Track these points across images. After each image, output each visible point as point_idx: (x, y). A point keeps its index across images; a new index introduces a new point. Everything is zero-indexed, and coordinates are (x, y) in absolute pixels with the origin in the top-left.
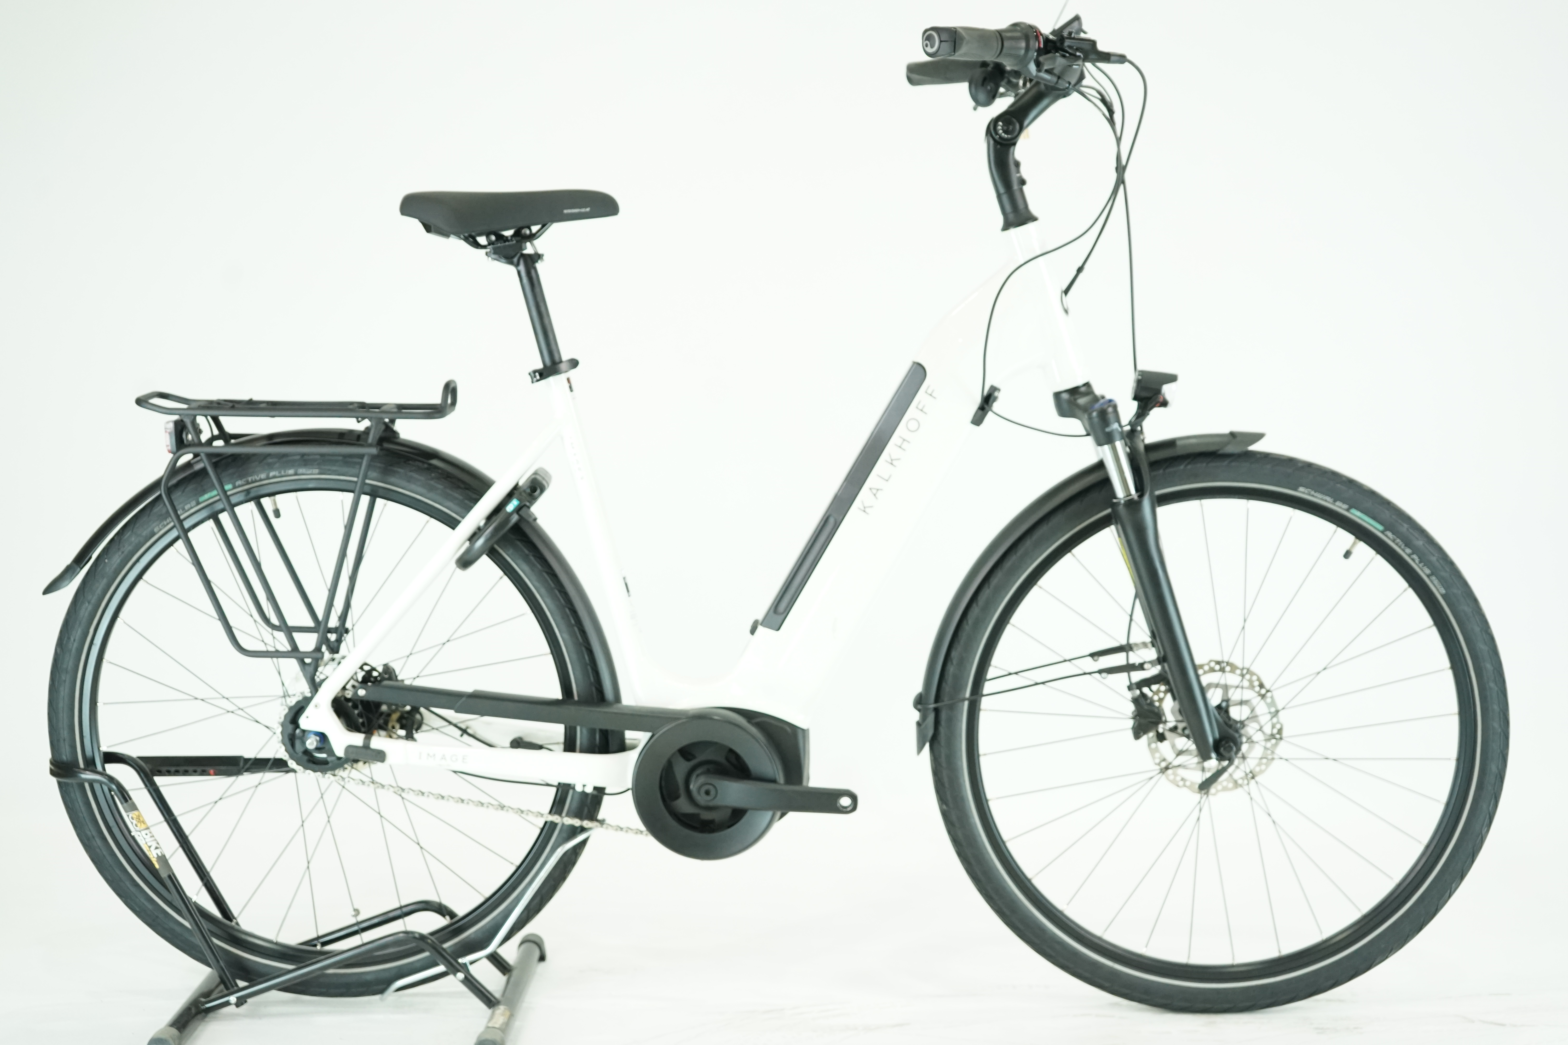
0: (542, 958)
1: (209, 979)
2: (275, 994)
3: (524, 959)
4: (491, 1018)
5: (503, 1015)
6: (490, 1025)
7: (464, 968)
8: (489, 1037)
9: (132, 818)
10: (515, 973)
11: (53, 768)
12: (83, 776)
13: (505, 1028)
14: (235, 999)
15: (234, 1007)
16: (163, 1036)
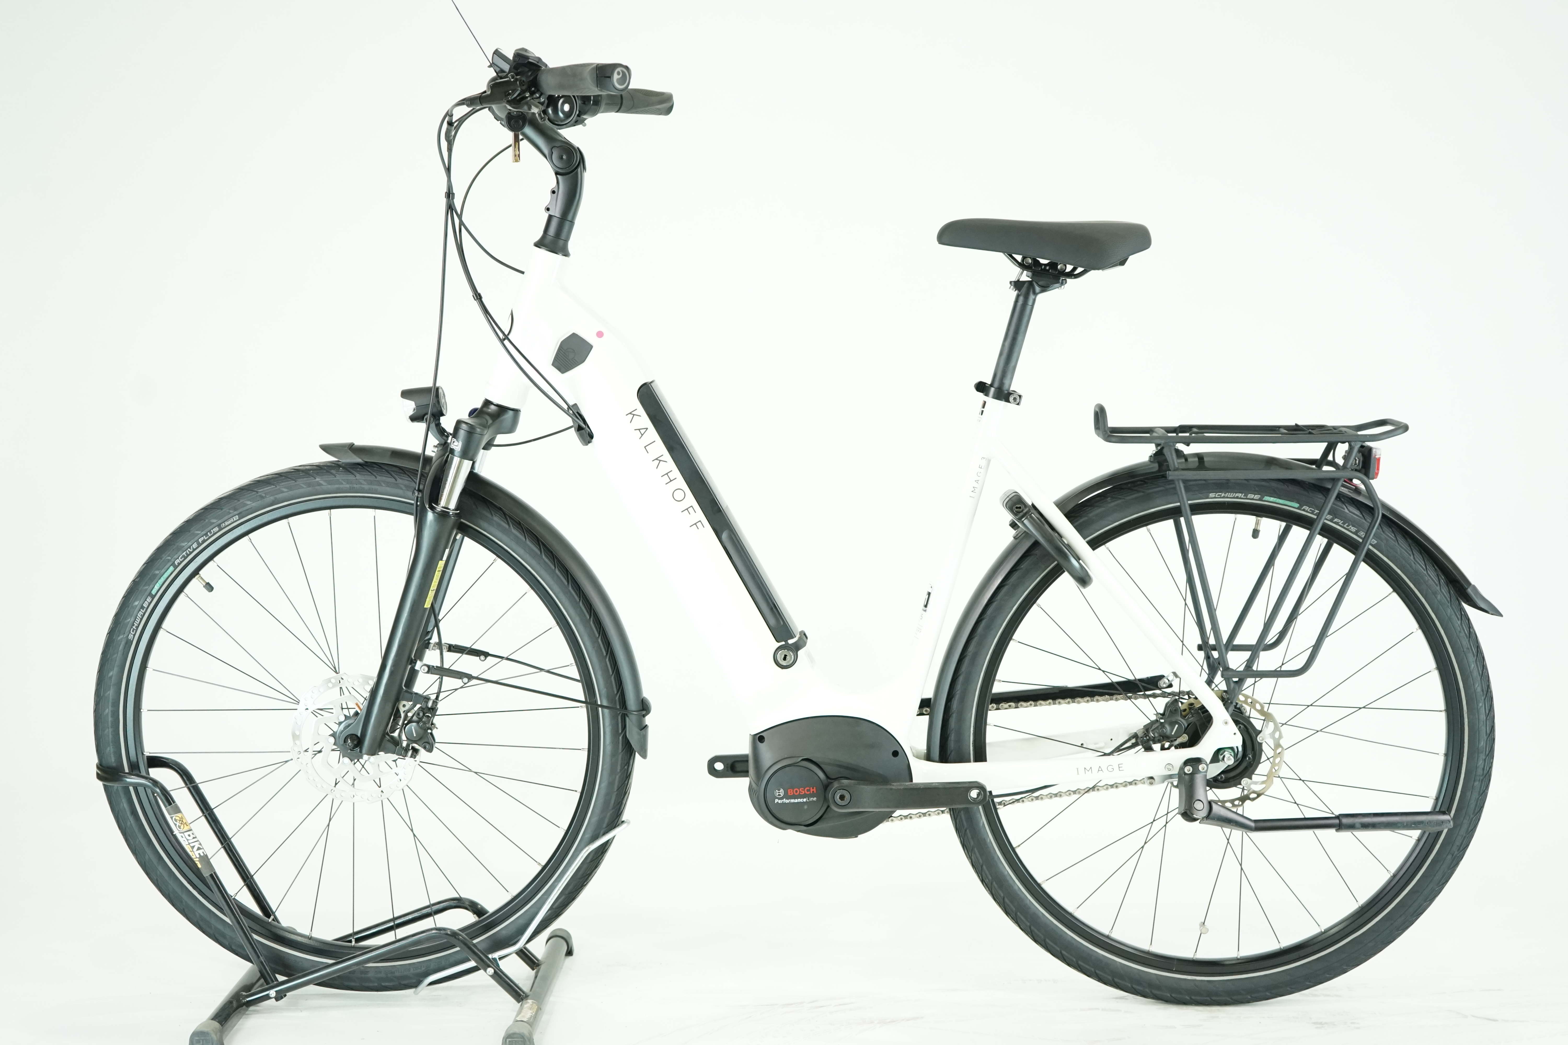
0: (569, 953)
1: (250, 973)
2: (312, 988)
3: (552, 954)
4: (519, 1012)
5: (530, 1009)
6: (518, 1019)
7: (494, 963)
8: (516, 1030)
9: (176, 820)
10: (542, 967)
11: (99, 772)
12: (128, 780)
13: (532, 1023)
14: (275, 993)
15: (274, 999)
16: (205, 1030)
